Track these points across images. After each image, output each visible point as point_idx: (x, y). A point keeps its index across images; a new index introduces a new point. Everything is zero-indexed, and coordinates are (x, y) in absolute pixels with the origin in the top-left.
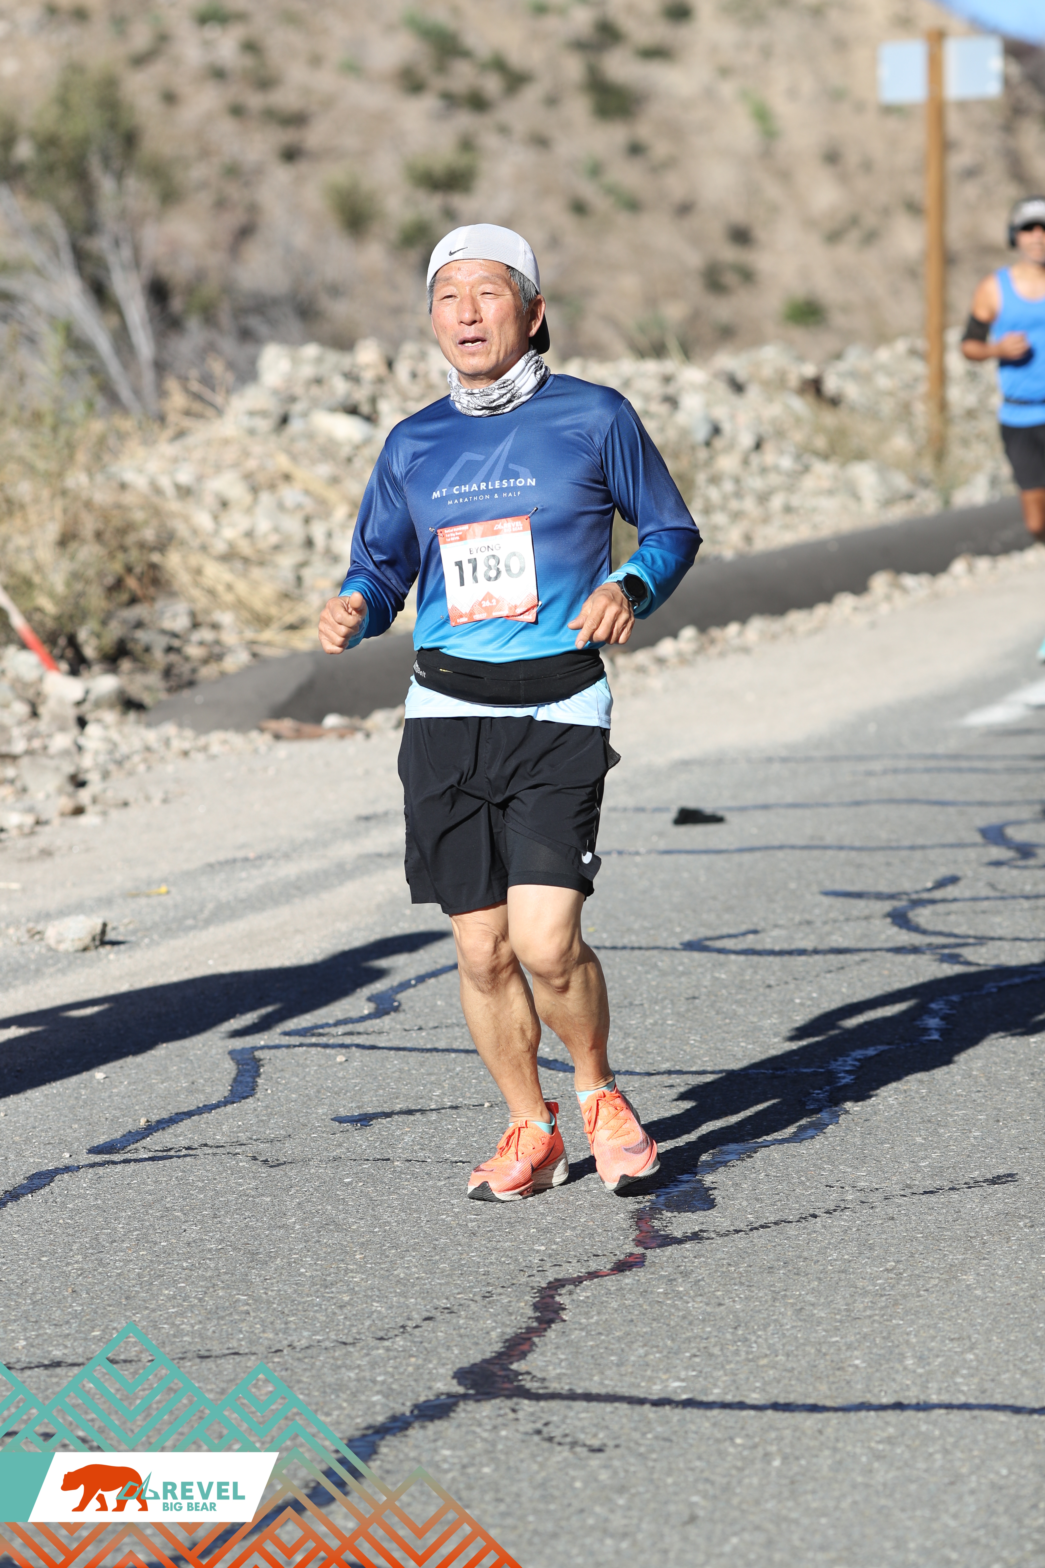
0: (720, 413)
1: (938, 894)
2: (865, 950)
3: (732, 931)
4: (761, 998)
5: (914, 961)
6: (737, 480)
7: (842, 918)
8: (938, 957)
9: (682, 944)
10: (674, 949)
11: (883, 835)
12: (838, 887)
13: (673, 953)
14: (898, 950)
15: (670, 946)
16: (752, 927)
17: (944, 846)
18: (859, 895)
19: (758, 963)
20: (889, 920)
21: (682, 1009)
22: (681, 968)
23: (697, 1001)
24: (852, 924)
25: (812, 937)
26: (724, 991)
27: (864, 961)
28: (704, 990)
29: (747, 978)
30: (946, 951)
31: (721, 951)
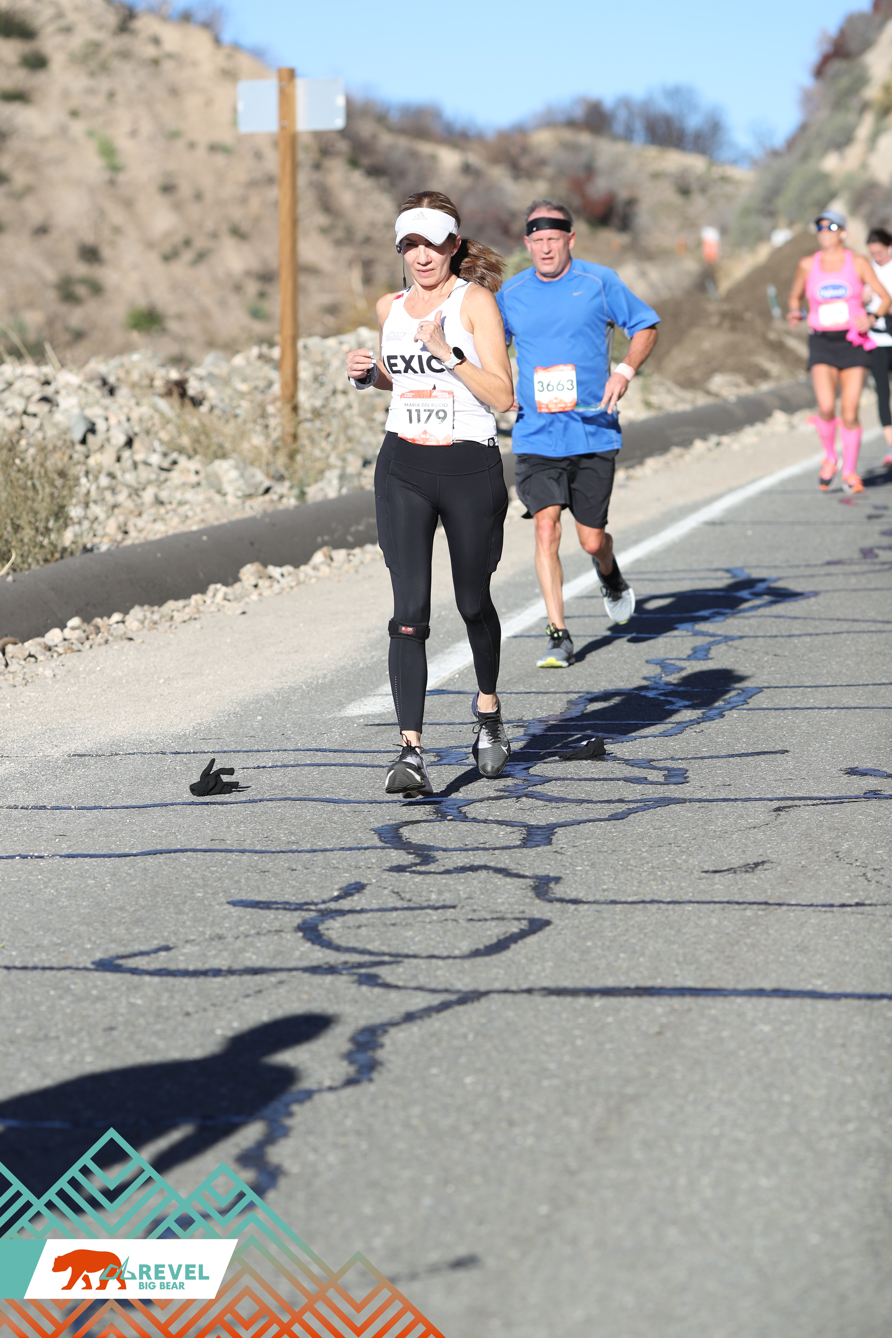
0: (95, 413)
1: (345, 904)
2: (281, 970)
3: (143, 948)
4: (181, 1029)
5: (332, 983)
6: (111, 475)
7: (253, 932)
8: (355, 978)
9: (93, 963)
10: (86, 969)
11: (282, 838)
12: (244, 896)
13: (86, 973)
14: (314, 970)
15: (81, 966)
16: (163, 943)
17: (342, 849)
18: (266, 905)
19: (174, 985)
20: (300, 934)
21: (100, 1043)
22: (94, 992)
23: (115, 1033)
24: (263, 938)
25: (225, 954)
26: (142, 1021)
27: (281, 982)
28: (120, 1019)
29: (164, 1004)
30: (363, 971)
31: (134, 971)
